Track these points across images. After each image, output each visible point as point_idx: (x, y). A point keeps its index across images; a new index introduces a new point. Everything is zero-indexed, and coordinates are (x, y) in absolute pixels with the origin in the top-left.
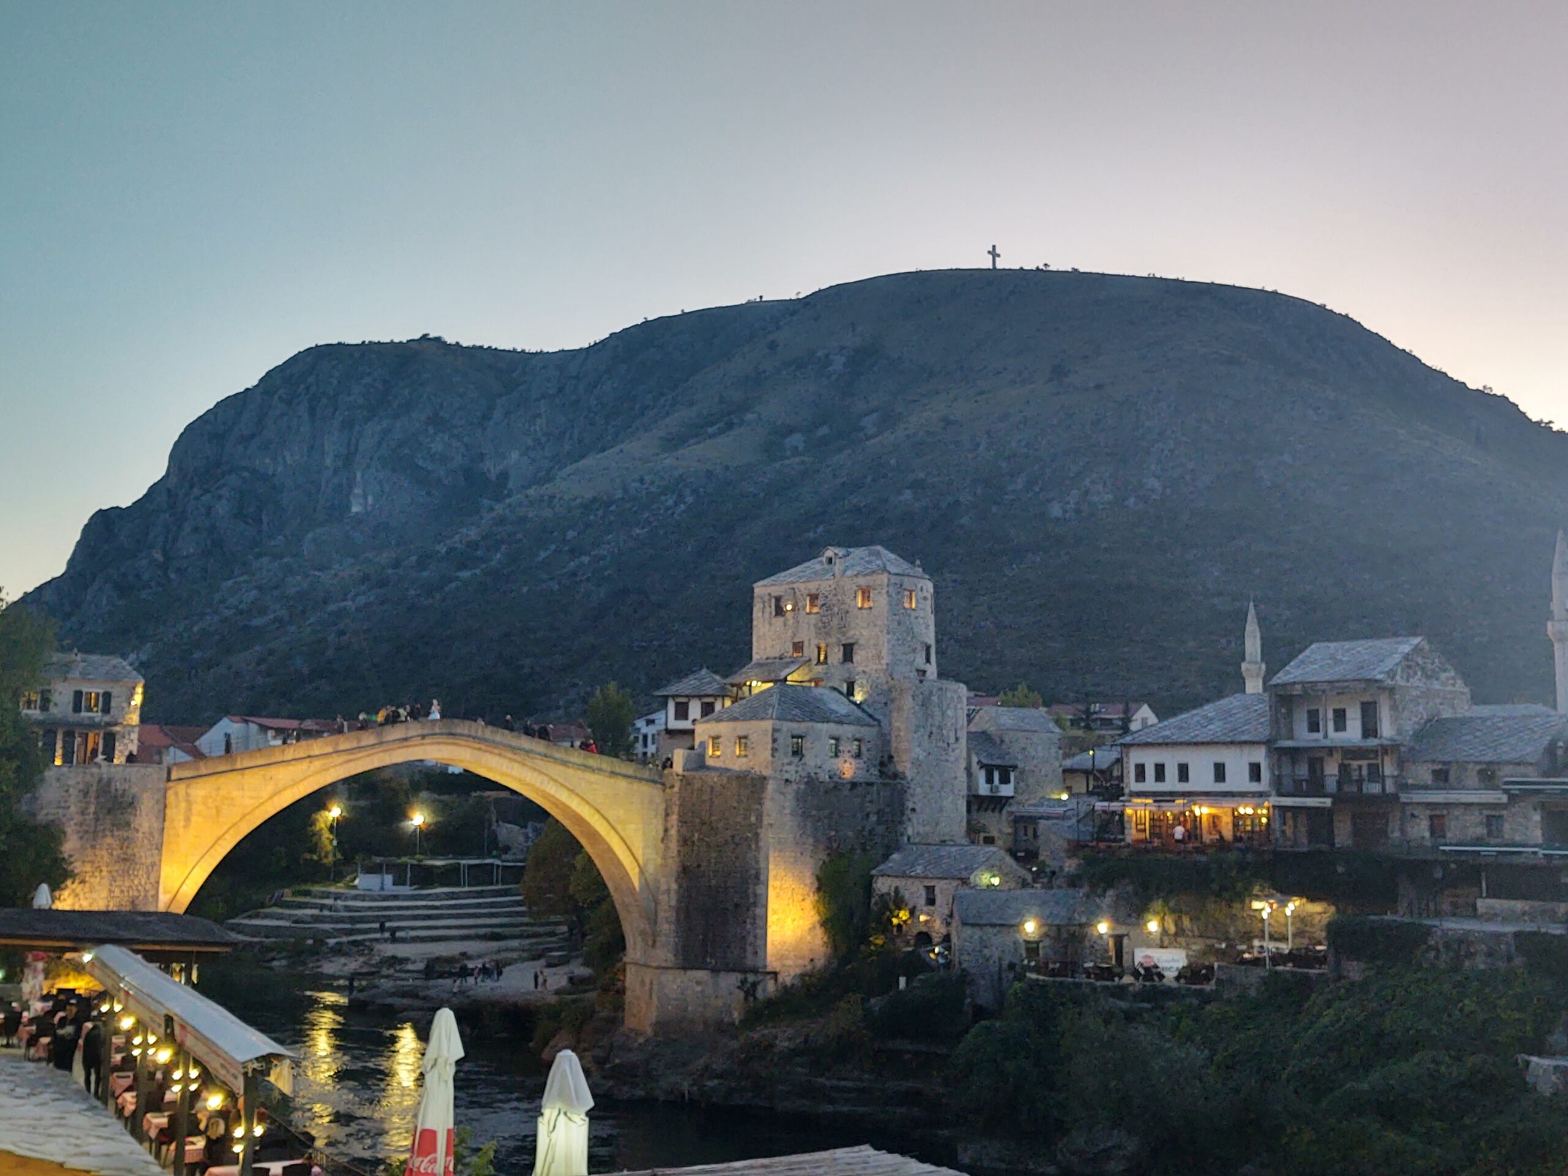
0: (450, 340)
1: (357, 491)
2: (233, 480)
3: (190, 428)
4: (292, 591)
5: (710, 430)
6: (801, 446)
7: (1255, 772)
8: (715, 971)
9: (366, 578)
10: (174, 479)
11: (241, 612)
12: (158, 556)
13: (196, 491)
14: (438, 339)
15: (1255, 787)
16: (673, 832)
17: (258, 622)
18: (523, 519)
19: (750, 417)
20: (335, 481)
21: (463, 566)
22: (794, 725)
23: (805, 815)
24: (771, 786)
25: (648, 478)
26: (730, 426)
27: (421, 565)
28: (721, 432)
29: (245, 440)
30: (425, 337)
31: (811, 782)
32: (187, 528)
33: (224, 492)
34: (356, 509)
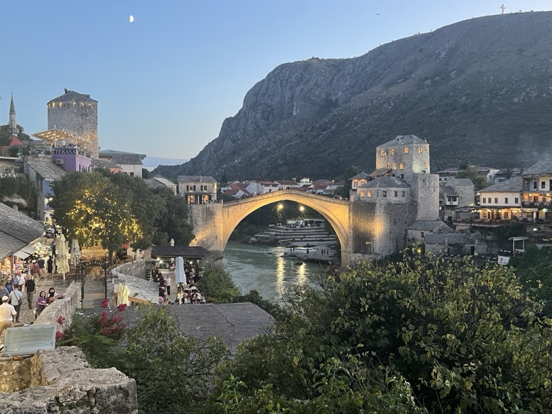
0: (321, 58)
1: (295, 108)
2: (260, 107)
3: (248, 93)
4: (277, 140)
5: (400, 81)
6: (429, 84)
7: (516, 200)
8: (363, 254)
9: (297, 135)
10: (245, 108)
11: (263, 147)
12: (242, 131)
13: (251, 111)
14: (317, 58)
15: (516, 205)
16: (351, 217)
17: (269, 149)
18: (341, 114)
19: (413, 75)
20: (288, 106)
21: (323, 130)
22: (383, 189)
23: (387, 213)
24: (377, 205)
25: (379, 98)
26: (406, 79)
27: (312, 131)
28: (403, 81)
29: (263, 95)
30: (313, 58)
31: (389, 204)
32: (249, 122)
33: (259, 111)
34: (294, 114)
